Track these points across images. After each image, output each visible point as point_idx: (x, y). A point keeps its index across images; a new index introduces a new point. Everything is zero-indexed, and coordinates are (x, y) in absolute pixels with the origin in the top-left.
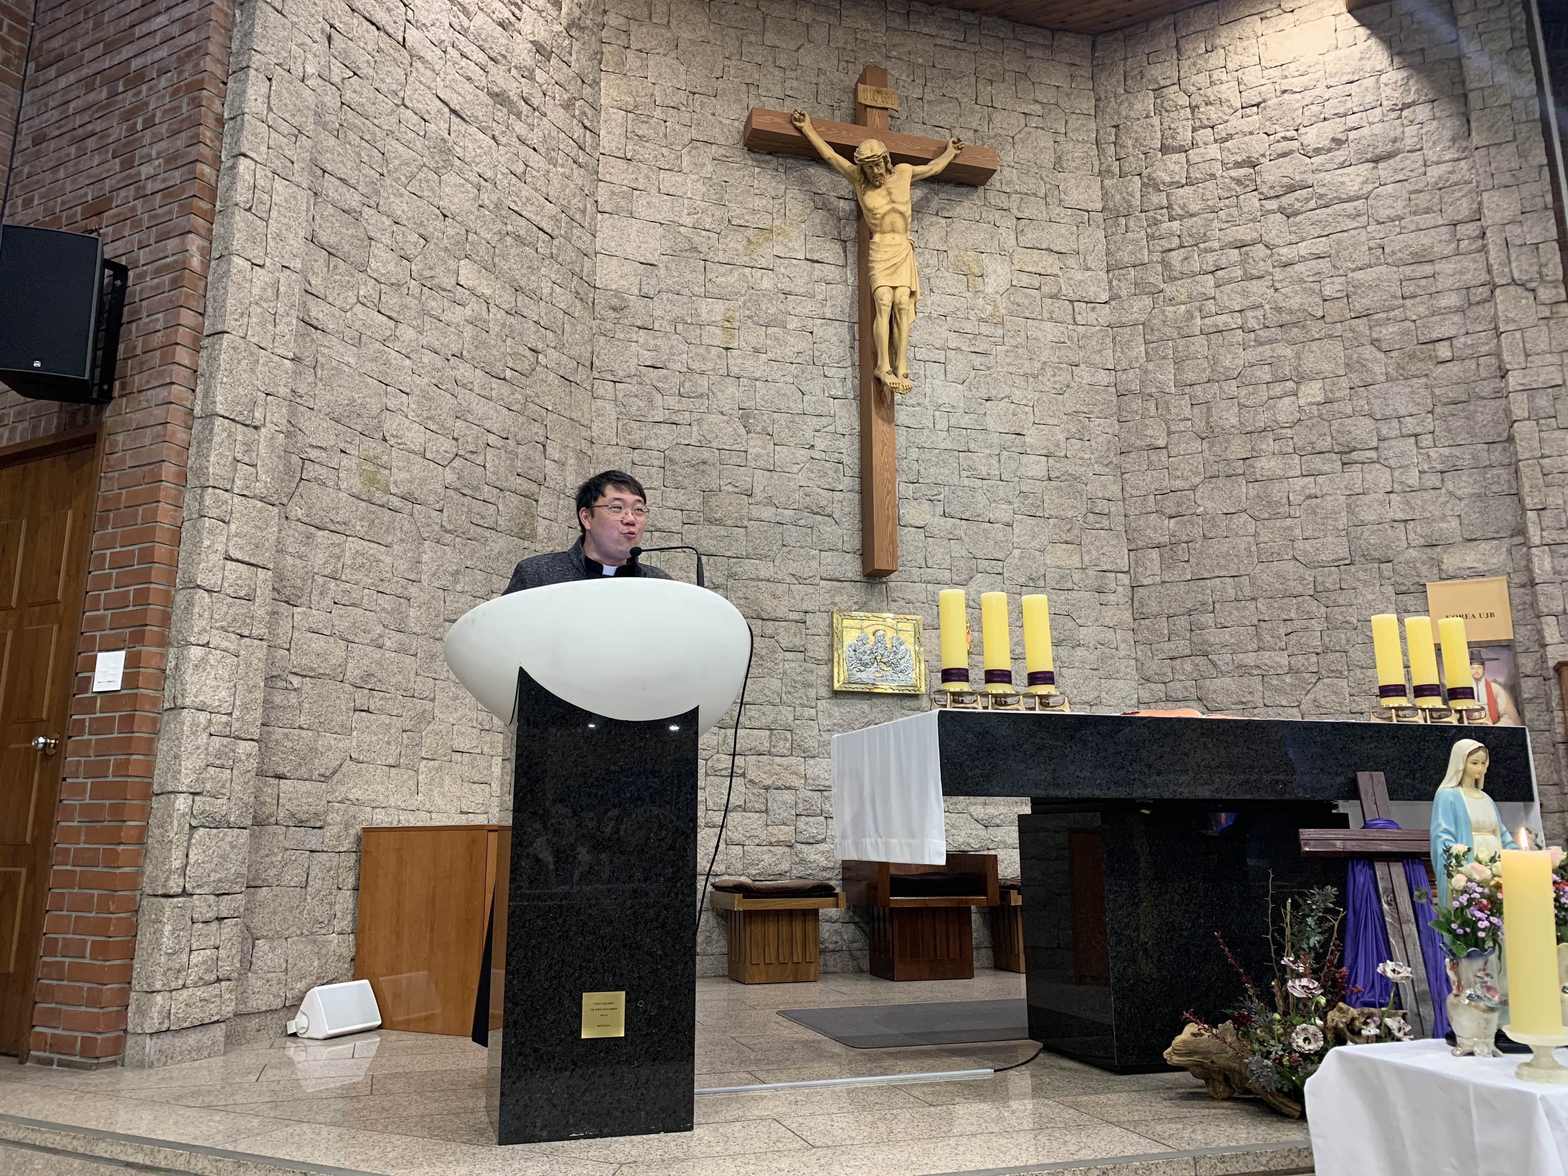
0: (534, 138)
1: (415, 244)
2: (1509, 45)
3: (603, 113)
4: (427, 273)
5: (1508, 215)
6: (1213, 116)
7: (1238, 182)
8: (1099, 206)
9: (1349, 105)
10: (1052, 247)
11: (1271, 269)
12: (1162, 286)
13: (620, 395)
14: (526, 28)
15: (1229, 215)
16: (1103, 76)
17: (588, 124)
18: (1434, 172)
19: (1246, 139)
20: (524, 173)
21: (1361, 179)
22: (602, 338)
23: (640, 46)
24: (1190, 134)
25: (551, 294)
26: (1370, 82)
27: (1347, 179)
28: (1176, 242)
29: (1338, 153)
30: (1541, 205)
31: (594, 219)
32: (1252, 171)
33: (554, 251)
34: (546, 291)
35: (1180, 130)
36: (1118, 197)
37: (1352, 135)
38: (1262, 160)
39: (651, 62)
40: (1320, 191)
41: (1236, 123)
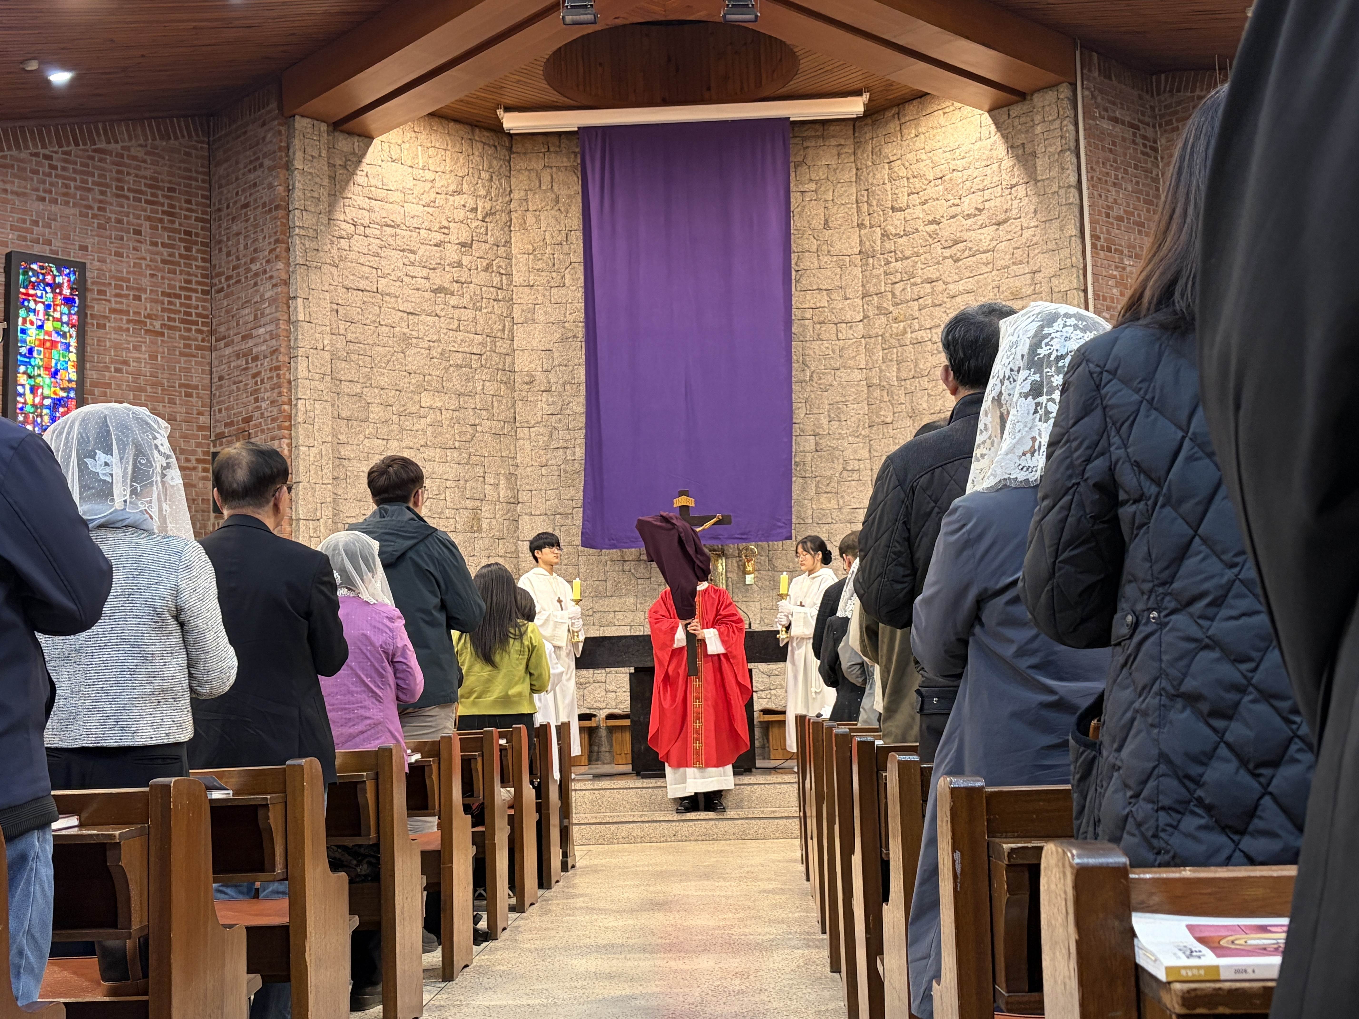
0: (465, 301)
1: (394, 397)
2: (1060, 149)
3: (514, 260)
4: (401, 409)
5: (1052, 271)
6: (917, 186)
7: (930, 236)
8: (857, 250)
9: (985, 183)
10: (821, 286)
11: (945, 299)
12: (891, 309)
13: (533, 435)
14: (453, 238)
15: (926, 259)
16: (859, 152)
17: (503, 272)
18: (1027, 234)
19: (934, 203)
20: (459, 326)
21: (989, 237)
22: (520, 403)
23: (535, 208)
24: (906, 197)
25: (483, 389)
26: (995, 167)
27: (982, 237)
28: (899, 276)
29: (979, 217)
30: (1069, 265)
31: (511, 331)
32: (937, 227)
33: (483, 362)
34: (479, 389)
35: (900, 195)
36: (867, 243)
37: (987, 205)
38: (942, 220)
39: (542, 218)
40: (970, 245)
41: (931, 191)
